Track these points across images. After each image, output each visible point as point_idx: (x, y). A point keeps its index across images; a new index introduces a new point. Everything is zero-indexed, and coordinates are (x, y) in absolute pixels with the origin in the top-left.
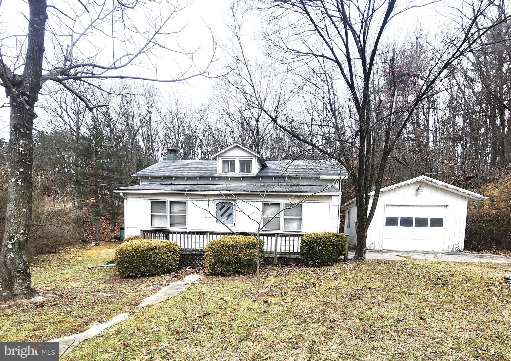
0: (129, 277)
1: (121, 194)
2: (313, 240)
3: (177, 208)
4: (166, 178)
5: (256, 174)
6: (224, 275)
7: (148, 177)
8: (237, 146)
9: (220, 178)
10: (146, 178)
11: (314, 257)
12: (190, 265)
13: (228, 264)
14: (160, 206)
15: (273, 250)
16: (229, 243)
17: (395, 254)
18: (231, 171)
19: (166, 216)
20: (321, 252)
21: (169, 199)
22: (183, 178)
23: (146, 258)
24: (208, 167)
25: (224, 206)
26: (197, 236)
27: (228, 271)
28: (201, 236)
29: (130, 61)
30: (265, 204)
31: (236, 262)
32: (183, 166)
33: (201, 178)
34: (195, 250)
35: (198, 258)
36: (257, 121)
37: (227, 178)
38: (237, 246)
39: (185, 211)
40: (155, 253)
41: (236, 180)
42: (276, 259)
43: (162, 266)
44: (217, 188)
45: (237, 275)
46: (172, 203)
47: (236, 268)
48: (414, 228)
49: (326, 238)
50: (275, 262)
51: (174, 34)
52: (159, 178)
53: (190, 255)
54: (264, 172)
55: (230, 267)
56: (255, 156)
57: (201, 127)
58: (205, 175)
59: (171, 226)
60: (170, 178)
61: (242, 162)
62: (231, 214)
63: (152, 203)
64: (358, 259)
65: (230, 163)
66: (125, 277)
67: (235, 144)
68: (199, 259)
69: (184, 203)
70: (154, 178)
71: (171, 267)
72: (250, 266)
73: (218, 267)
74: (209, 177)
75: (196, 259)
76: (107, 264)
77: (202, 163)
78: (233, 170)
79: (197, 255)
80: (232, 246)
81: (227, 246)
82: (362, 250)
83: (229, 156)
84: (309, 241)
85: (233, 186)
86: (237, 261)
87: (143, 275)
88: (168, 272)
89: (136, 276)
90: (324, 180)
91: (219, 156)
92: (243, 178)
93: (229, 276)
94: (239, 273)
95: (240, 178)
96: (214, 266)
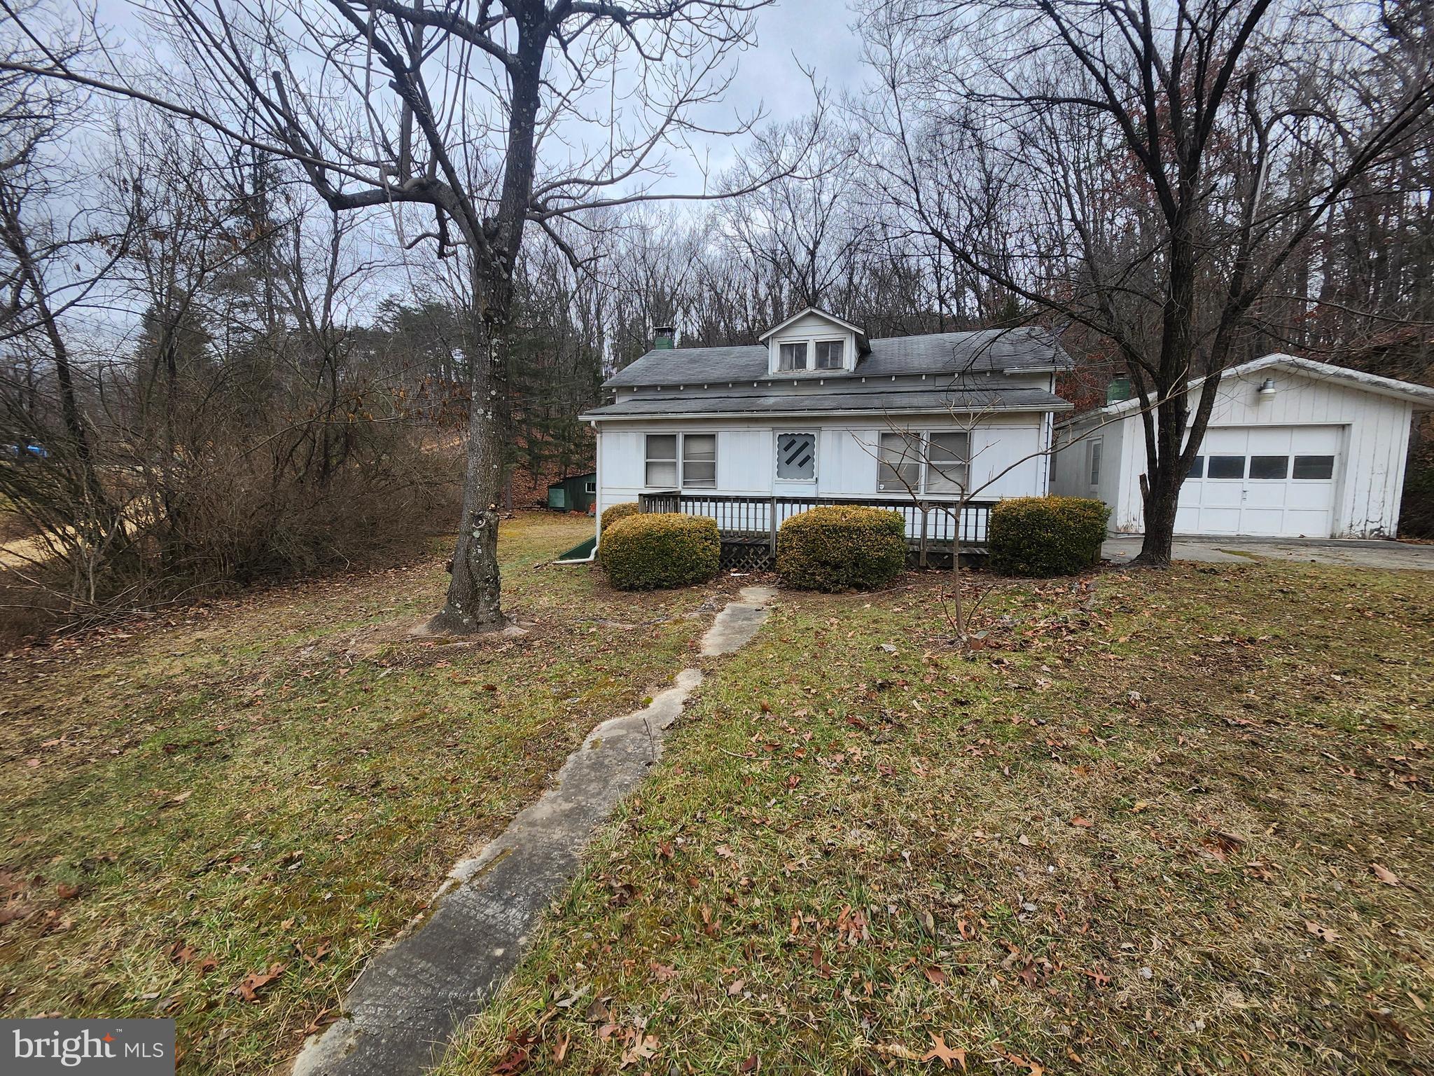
0: (632, 588)
1: (593, 424)
2: (1028, 516)
3: (699, 448)
4: (666, 388)
5: (853, 369)
6: (826, 591)
7: (633, 387)
8: (811, 314)
9: (777, 383)
10: (627, 389)
11: (1031, 555)
12: (735, 566)
13: (836, 567)
14: (662, 445)
15: (918, 535)
16: (839, 523)
17: (1208, 545)
18: (798, 367)
19: (674, 464)
20: (1050, 544)
21: (680, 432)
22: (699, 386)
23: (666, 553)
24: (743, 361)
25: (793, 442)
26: (752, 505)
27: (837, 582)
28: (760, 505)
29: (637, 164)
30: (884, 436)
31: (856, 565)
32: (693, 361)
33: (737, 384)
34: (747, 534)
35: (752, 551)
36: (812, 254)
37: (790, 381)
38: (859, 529)
39: (713, 454)
40: (682, 541)
41: (809, 385)
42: (923, 555)
43: (692, 569)
44: (775, 404)
45: (855, 591)
46: (687, 437)
47: (854, 576)
48: (1246, 481)
49: (1062, 510)
50: (923, 563)
51: (712, 98)
52: (653, 387)
53: (735, 544)
54: (867, 364)
55: (843, 574)
56: (851, 332)
57: (692, 275)
58: (745, 376)
59: (685, 483)
60: (675, 387)
61: (822, 348)
62: (808, 458)
63: (650, 439)
64: (1152, 562)
65: (796, 352)
66: (625, 589)
67: (808, 310)
68: (755, 553)
69: (712, 437)
70: (642, 388)
71: (708, 570)
72: (884, 571)
73: (814, 574)
74: (753, 382)
75: (748, 554)
76: (562, 558)
77: (729, 354)
78: (801, 363)
79: (750, 546)
80: (847, 529)
81: (836, 530)
82: (1164, 542)
83: (794, 336)
84: (1018, 520)
85: (806, 399)
86: (858, 561)
87: (659, 587)
88: (702, 580)
89: (645, 588)
90: (1013, 376)
91: (773, 336)
92: (825, 379)
93: (839, 592)
94: (860, 588)
95: (818, 380)
96: (805, 571)
